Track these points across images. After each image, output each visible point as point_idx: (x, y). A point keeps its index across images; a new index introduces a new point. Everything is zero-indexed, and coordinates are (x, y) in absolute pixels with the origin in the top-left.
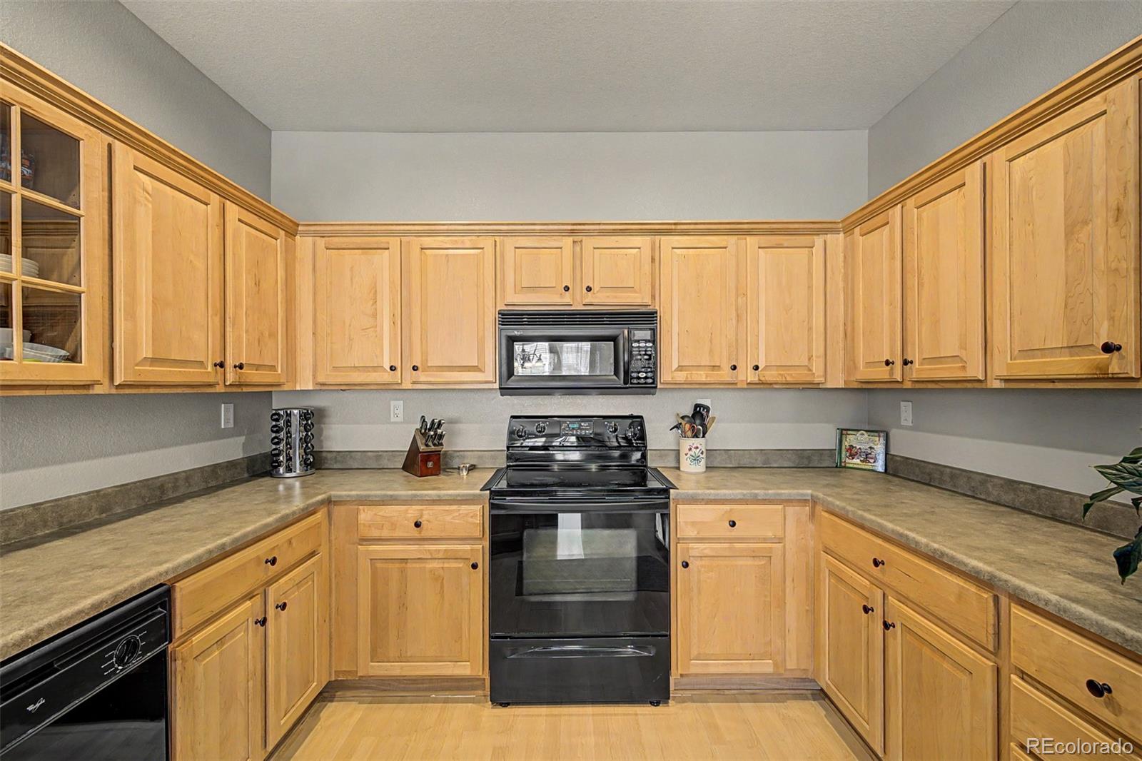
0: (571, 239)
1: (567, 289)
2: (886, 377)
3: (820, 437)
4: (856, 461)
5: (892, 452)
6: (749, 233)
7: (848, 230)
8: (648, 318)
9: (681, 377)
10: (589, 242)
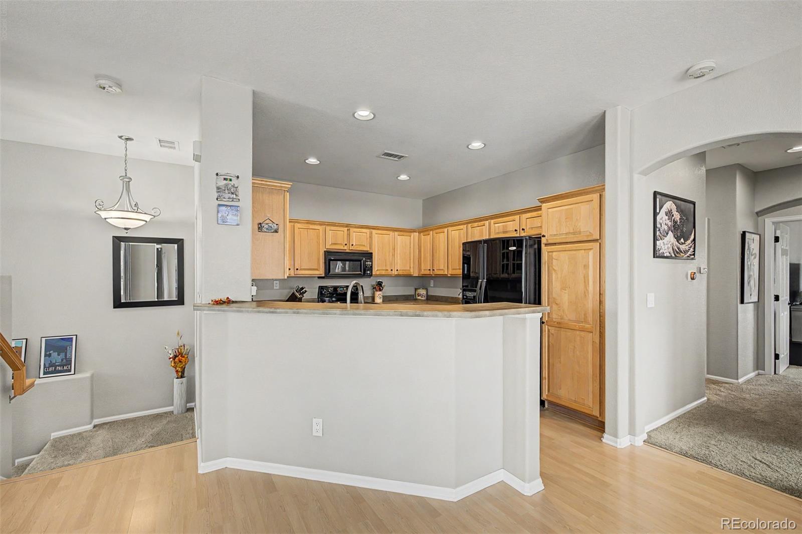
0: (347, 228)
1: (346, 245)
2: (429, 273)
3: (410, 291)
4: (420, 297)
5: (428, 294)
6: (396, 231)
7: (420, 233)
8: (369, 255)
9: (378, 273)
10: (352, 230)
